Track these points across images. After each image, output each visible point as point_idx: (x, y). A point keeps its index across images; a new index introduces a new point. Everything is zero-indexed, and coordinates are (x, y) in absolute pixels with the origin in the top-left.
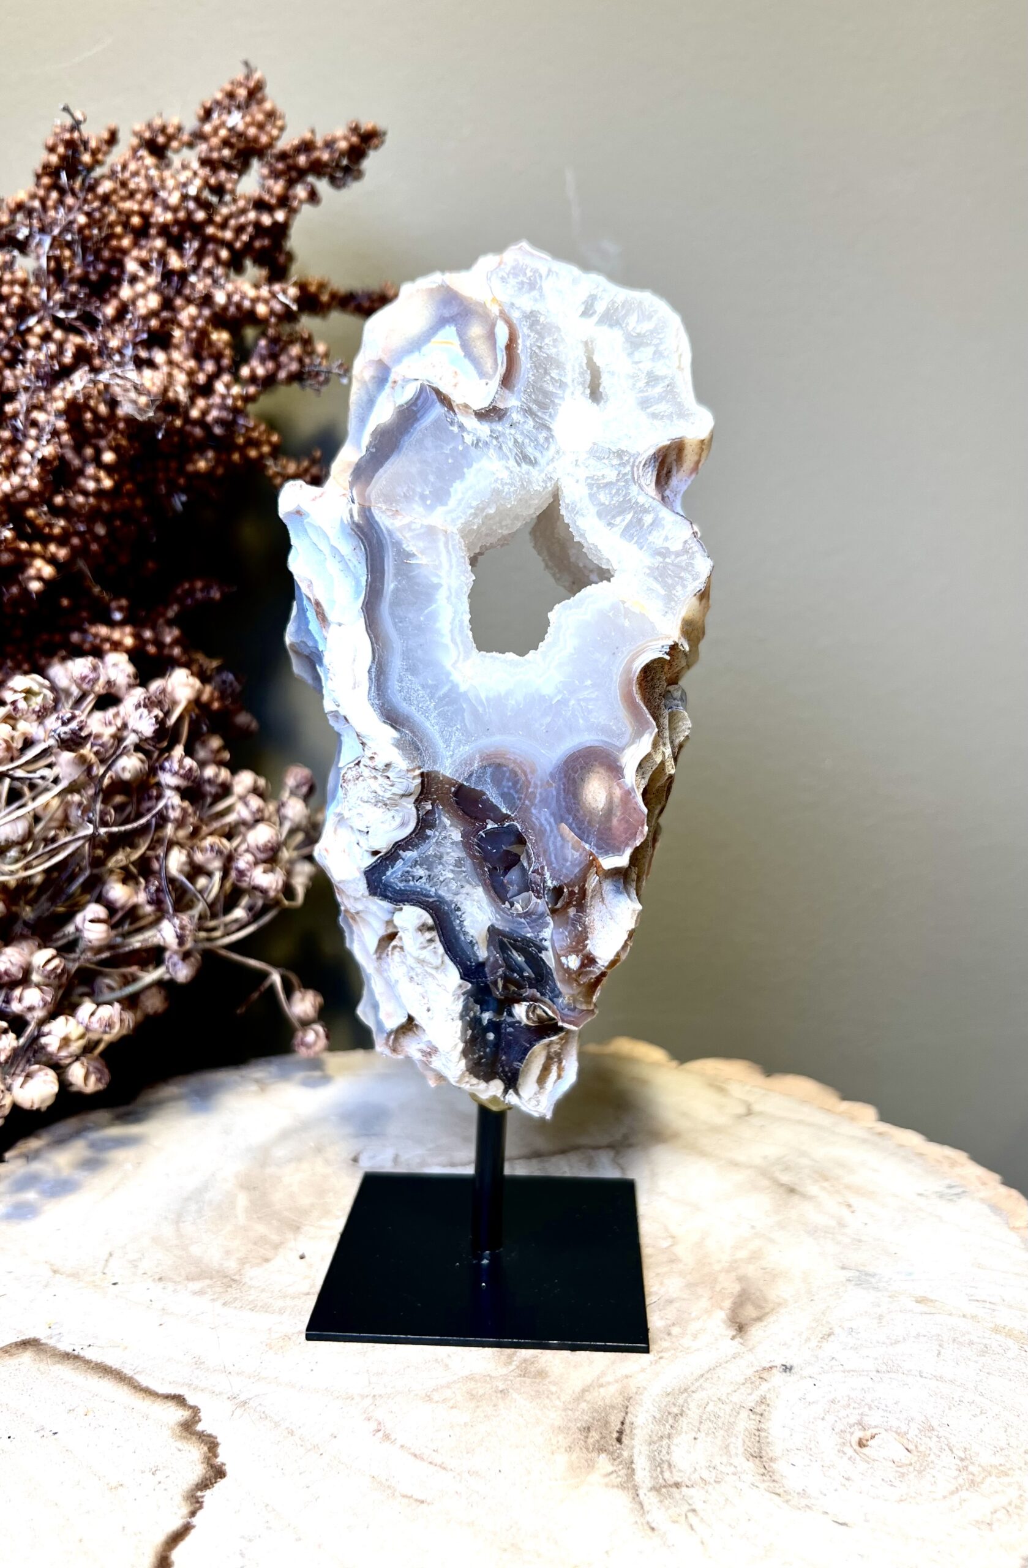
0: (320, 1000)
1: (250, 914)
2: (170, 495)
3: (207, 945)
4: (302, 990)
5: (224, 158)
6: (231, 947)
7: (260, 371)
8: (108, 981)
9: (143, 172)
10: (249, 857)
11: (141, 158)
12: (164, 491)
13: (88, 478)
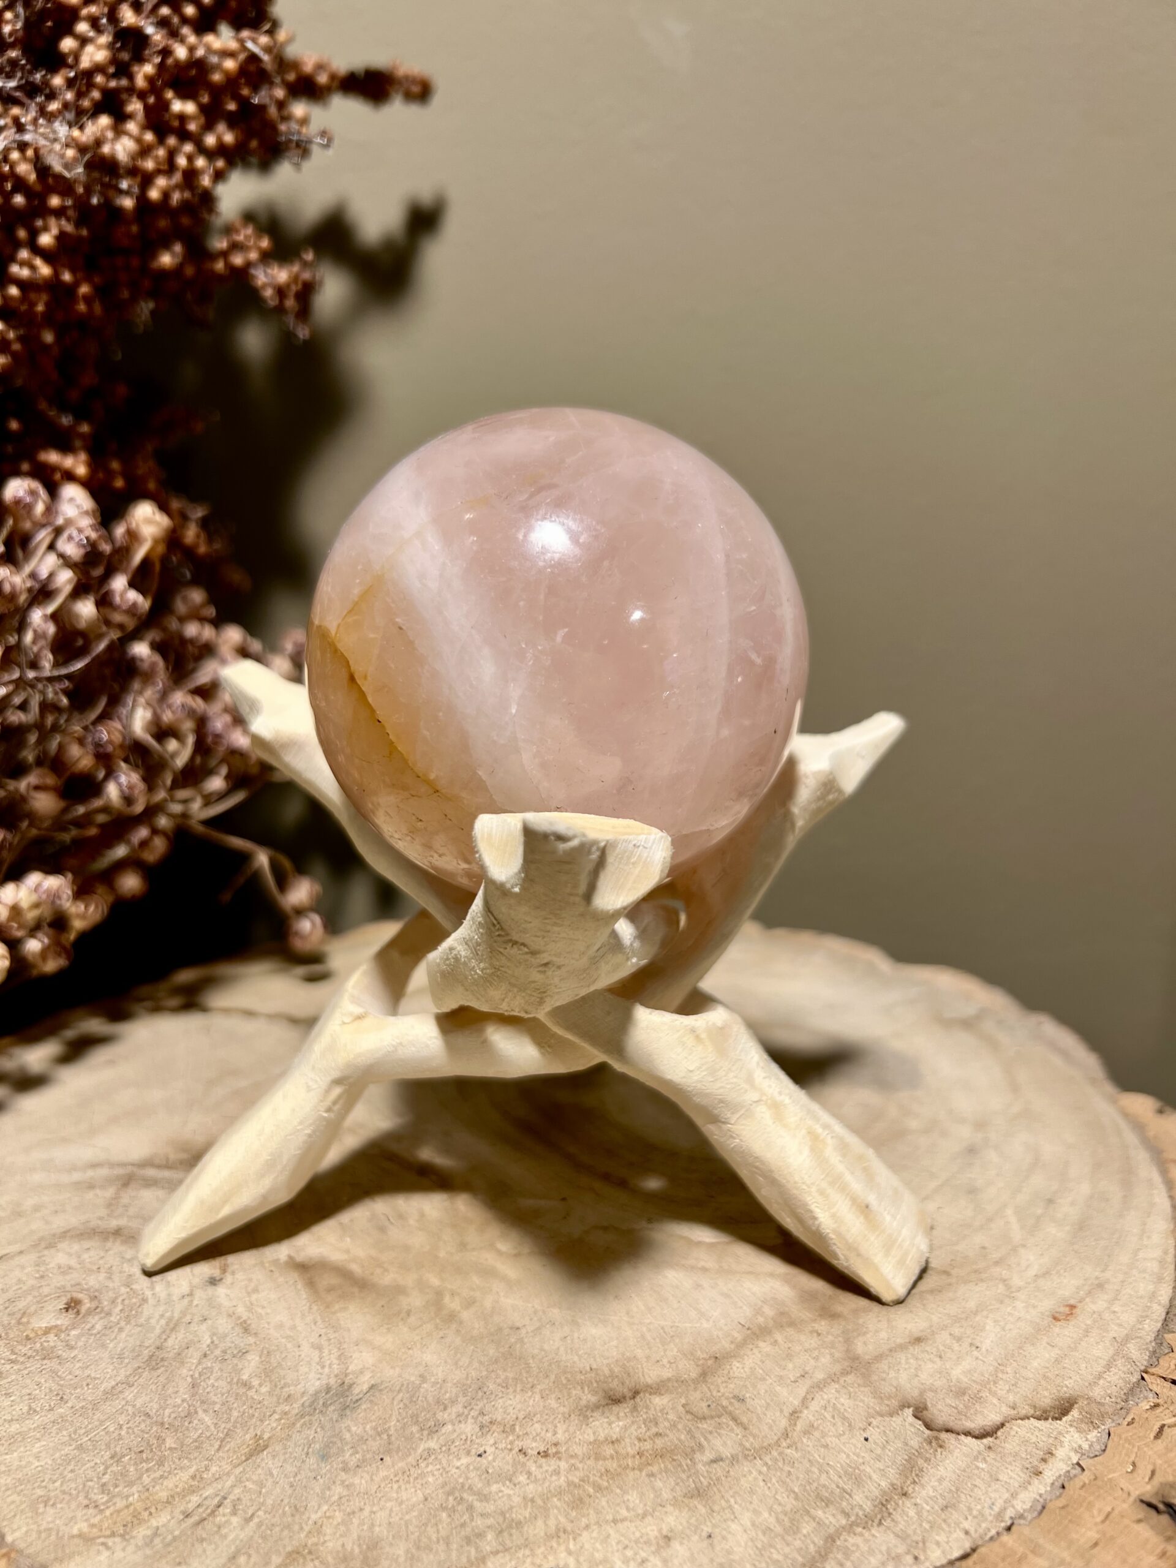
1: (229, 785)
2: (134, 300)
3: (181, 820)
4: (298, 877)
6: (209, 823)
7: (228, 138)
12: (125, 294)
13: (22, 264)
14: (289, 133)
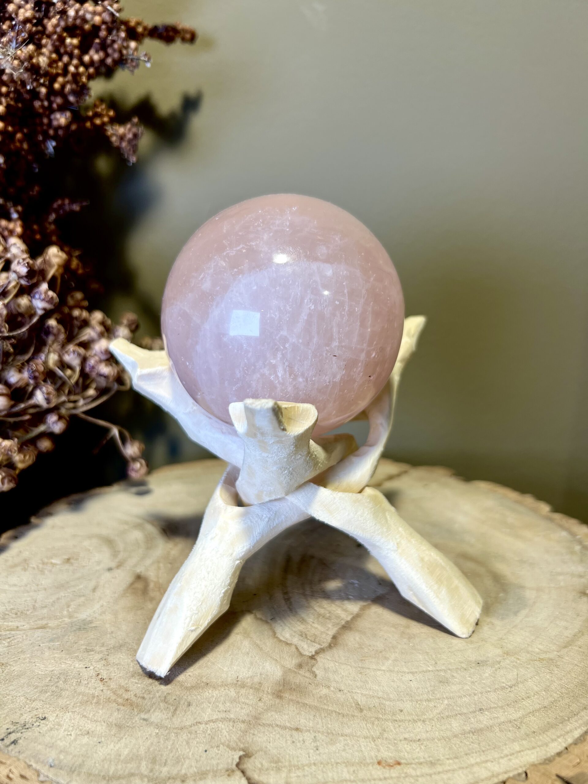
0: (143, 446)
1: (98, 393)
2: (44, 141)
3: (73, 411)
4: (132, 440)
7: (96, 57)
10: (96, 359)
12: (40, 138)
14: (128, 54)
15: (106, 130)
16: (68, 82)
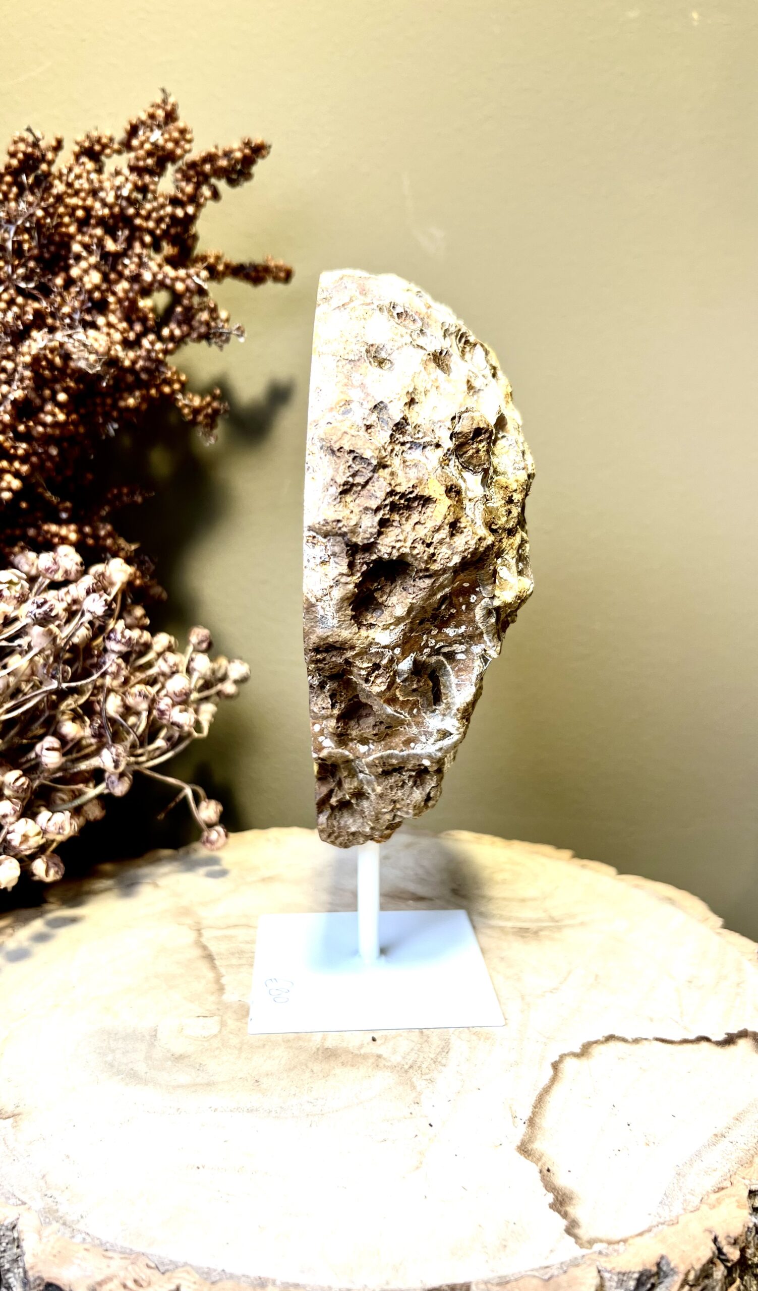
0: (220, 808)
1: (169, 744)
2: (105, 423)
3: (136, 767)
4: (207, 800)
5: (148, 166)
6: (153, 769)
8: (60, 795)
9: (85, 175)
10: (168, 701)
11: (83, 164)
12: (101, 421)
13: (47, 413)
14: (216, 327)
15: (176, 400)
16: (139, 357)
